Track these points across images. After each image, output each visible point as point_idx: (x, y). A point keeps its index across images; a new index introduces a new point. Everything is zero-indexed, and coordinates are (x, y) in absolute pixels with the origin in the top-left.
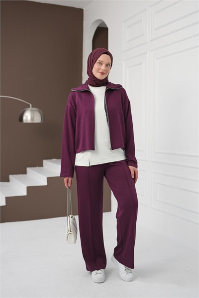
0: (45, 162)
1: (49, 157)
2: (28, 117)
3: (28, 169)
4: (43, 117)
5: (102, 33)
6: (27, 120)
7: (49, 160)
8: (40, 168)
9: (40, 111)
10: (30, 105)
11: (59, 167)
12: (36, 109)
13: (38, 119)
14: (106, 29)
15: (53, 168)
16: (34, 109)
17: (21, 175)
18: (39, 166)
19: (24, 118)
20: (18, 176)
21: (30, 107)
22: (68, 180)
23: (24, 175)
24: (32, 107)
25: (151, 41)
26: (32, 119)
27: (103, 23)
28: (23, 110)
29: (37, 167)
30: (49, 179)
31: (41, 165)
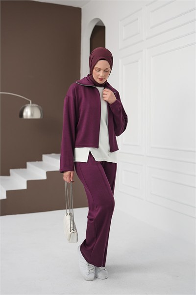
0: (45, 157)
1: (49, 152)
2: (28, 113)
3: (28, 164)
4: (43, 113)
5: (99, 31)
6: (27, 116)
7: (48, 155)
8: (40, 162)
9: (40, 107)
10: (29, 102)
11: (58, 161)
12: (36, 105)
13: (37, 115)
14: (104, 27)
15: (53, 162)
16: (34, 105)
17: (21, 170)
18: (38, 161)
19: (24, 114)
20: (18, 170)
21: (29, 103)
22: (71, 174)
23: (24, 170)
24: (32, 103)
25: (147, 39)
26: (32, 115)
27: (101, 21)
28: (23, 107)
29: (37, 162)
30: (48, 173)
31: (41, 160)
